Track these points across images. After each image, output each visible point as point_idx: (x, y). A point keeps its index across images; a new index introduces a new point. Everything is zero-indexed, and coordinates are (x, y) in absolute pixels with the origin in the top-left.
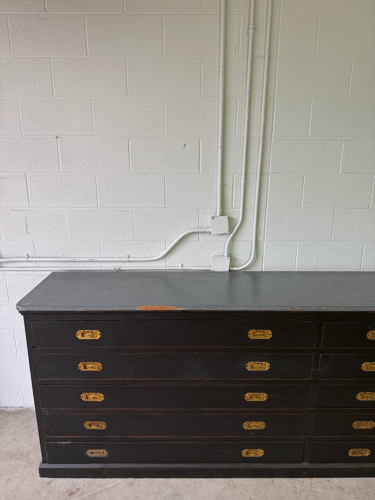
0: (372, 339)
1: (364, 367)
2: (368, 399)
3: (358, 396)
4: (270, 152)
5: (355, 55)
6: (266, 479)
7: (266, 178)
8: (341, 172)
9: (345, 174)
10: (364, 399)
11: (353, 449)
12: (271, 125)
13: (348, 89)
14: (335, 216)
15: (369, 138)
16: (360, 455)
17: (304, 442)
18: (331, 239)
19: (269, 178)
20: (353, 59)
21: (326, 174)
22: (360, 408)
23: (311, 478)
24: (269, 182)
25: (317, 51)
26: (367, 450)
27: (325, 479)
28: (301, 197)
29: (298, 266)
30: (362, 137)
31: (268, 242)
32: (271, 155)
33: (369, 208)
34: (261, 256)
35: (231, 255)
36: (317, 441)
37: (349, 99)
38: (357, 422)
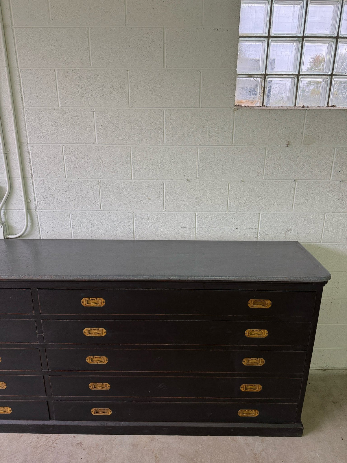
0: (87, 306)
1: (86, 333)
2: (97, 363)
3: (88, 360)
4: (25, 122)
5: (90, 24)
6: (17, 434)
7: (26, 148)
8: (97, 143)
9: (103, 145)
10: (94, 363)
11: (94, 409)
12: (20, 95)
13: (89, 59)
14: (100, 186)
15: (119, 109)
16: (103, 414)
17: (47, 401)
18: (101, 208)
19: (29, 147)
20: (88, 28)
21: (83, 145)
22: (92, 370)
23: (59, 435)
24: (30, 151)
25: (51, 19)
26: (108, 410)
27: (72, 435)
28: (64, 167)
29: (74, 234)
30: (112, 108)
31: (41, 211)
32: (26, 125)
33: (131, 179)
34: (37, 224)
35: (8, 223)
36: (59, 401)
37: (92, 69)
38: (92, 383)
